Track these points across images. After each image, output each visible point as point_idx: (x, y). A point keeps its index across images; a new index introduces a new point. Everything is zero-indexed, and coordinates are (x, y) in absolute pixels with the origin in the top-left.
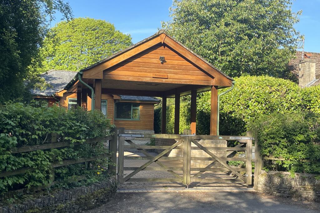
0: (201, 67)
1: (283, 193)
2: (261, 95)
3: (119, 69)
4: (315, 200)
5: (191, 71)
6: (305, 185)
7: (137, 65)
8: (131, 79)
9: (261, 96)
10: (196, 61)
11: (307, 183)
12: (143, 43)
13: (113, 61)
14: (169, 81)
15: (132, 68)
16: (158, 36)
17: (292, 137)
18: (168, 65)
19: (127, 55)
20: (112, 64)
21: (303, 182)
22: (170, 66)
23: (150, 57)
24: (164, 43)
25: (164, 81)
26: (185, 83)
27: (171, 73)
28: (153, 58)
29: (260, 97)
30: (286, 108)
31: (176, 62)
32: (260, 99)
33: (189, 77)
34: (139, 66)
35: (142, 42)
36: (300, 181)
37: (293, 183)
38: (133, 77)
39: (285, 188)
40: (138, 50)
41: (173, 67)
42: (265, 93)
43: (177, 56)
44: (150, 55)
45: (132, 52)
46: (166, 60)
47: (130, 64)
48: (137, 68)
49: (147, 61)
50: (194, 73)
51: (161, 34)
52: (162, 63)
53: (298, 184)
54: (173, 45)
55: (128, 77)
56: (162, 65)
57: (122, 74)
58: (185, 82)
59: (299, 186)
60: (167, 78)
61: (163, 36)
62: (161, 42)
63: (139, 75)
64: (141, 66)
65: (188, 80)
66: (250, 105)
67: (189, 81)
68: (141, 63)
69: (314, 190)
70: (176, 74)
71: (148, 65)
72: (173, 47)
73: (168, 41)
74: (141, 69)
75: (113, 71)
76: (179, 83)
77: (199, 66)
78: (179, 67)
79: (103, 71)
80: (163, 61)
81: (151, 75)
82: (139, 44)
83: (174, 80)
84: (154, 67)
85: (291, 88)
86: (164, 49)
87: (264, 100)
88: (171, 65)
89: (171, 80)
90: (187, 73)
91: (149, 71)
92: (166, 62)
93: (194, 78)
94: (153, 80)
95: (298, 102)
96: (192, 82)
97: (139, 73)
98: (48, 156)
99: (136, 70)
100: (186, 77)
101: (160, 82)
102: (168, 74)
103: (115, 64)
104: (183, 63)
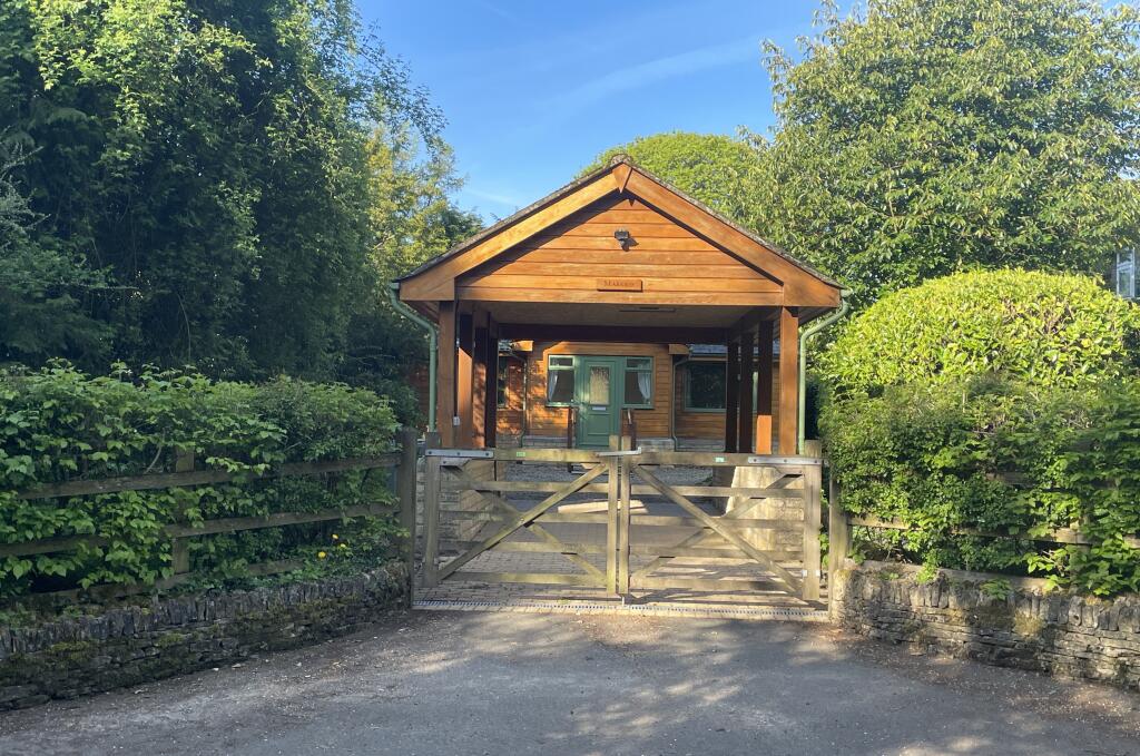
0: (739, 253)
1: (886, 629)
2: (978, 328)
3: (503, 270)
4: (972, 655)
5: (712, 268)
6: (947, 607)
7: (552, 257)
8: (535, 297)
9: (977, 332)
10: (725, 237)
11: (952, 600)
12: (564, 195)
13: (481, 248)
14: (646, 298)
15: (539, 267)
16: (608, 171)
17: (920, 457)
18: (643, 253)
19: (520, 232)
20: (479, 258)
21: (942, 599)
22: (648, 254)
23: (589, 231)
24: (625, 189)
25: (631, 298)
26: (695, 303)
27: (650, 274)
28: (598, 235)
29: (975, 335)
30: (1058, 369)
31: (665, 244)
32: (973, 342)
33: (708, 285)
34: (558, 259)
35: (561, 192)
36: (935, 595)
37: (916, 600)
38: (542, 291)
39: (894, 615)
40: (552, 215)
41: (658, 257)
42: (989, 323)
43: (669, 227)
44: (589, 227)
45: (533, 223)
46: (637, 240)
47: (532, 255)
48: (554, 266)
49: (580, 245)
50: (723, 271)
51: (616, 166)
52: (625, 248)
53: (928, 603)
54: (654, 195)
55: (527, 291)
56: (624, 253)
57: (509, 286)
58: (696, 298)
59: (931, 611)
60: (641, 291)
61: (623, 171)
62: (617, 190)
63: (558, 284)
64: (565, 259)
65: (702, 294)
66: (945, 362)
67: (706, 295)
68: (564, 252)
69: (970, 622)
70: (668, 276)
71: (584, 255)
72: (654, 200)
73: (638, 185)
74: (564, 268)
75: (486, 278)
76: (675, 303)
77: (734, 251)
78: (677, 258)
79: (456, 278)
80: (627, 242)
81: (592, 283)
82: (551, 198)
83: (661, 294)
84: (601, 260)
85: (1082, 303)
86: (630, 208)
87: (986, 344)
88: (653, 253)
89: (652, 295)
90: (702, 274)
91: (587, 272)
92: (636, 244)
93: (722, 285)
94: (600, 298)
95: (1106, 346)
96: (715, 298)
97: (558, 280)
98: (153, 507)
99: (550, 271)
100: (698, 284)
101: (621, 302)
102: (642, 279)
103: (487, 258)
104: (687, 245)
